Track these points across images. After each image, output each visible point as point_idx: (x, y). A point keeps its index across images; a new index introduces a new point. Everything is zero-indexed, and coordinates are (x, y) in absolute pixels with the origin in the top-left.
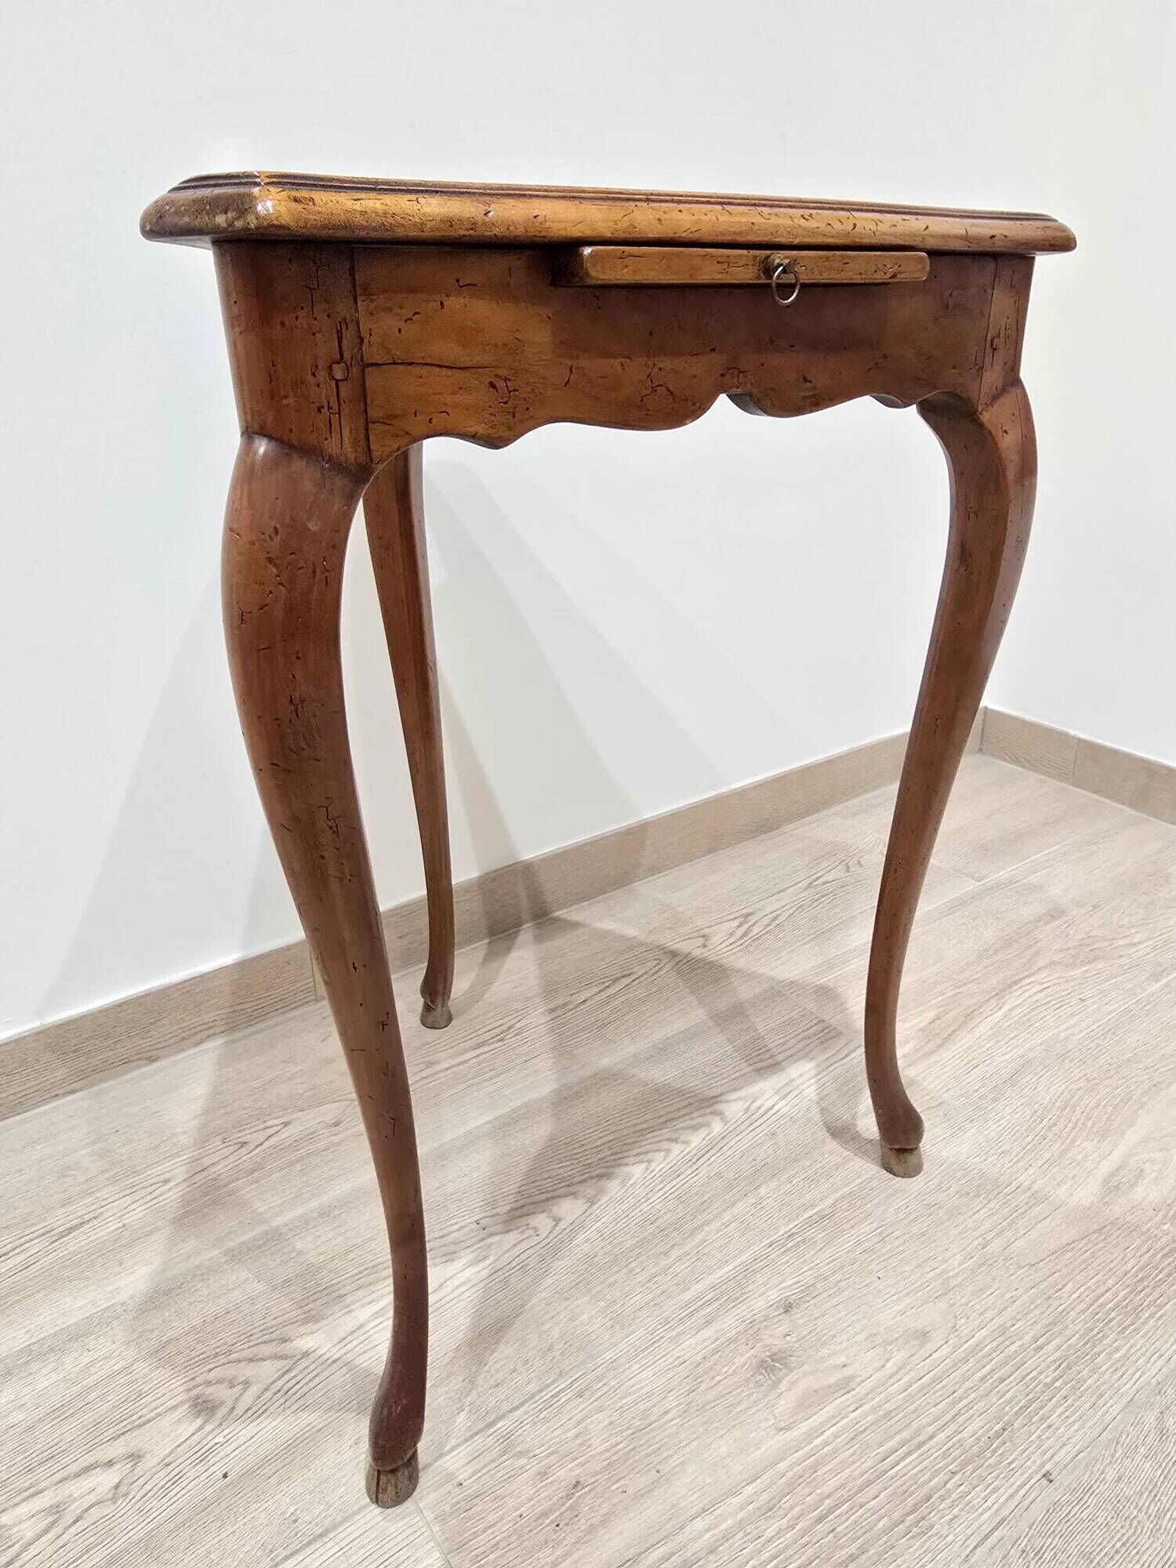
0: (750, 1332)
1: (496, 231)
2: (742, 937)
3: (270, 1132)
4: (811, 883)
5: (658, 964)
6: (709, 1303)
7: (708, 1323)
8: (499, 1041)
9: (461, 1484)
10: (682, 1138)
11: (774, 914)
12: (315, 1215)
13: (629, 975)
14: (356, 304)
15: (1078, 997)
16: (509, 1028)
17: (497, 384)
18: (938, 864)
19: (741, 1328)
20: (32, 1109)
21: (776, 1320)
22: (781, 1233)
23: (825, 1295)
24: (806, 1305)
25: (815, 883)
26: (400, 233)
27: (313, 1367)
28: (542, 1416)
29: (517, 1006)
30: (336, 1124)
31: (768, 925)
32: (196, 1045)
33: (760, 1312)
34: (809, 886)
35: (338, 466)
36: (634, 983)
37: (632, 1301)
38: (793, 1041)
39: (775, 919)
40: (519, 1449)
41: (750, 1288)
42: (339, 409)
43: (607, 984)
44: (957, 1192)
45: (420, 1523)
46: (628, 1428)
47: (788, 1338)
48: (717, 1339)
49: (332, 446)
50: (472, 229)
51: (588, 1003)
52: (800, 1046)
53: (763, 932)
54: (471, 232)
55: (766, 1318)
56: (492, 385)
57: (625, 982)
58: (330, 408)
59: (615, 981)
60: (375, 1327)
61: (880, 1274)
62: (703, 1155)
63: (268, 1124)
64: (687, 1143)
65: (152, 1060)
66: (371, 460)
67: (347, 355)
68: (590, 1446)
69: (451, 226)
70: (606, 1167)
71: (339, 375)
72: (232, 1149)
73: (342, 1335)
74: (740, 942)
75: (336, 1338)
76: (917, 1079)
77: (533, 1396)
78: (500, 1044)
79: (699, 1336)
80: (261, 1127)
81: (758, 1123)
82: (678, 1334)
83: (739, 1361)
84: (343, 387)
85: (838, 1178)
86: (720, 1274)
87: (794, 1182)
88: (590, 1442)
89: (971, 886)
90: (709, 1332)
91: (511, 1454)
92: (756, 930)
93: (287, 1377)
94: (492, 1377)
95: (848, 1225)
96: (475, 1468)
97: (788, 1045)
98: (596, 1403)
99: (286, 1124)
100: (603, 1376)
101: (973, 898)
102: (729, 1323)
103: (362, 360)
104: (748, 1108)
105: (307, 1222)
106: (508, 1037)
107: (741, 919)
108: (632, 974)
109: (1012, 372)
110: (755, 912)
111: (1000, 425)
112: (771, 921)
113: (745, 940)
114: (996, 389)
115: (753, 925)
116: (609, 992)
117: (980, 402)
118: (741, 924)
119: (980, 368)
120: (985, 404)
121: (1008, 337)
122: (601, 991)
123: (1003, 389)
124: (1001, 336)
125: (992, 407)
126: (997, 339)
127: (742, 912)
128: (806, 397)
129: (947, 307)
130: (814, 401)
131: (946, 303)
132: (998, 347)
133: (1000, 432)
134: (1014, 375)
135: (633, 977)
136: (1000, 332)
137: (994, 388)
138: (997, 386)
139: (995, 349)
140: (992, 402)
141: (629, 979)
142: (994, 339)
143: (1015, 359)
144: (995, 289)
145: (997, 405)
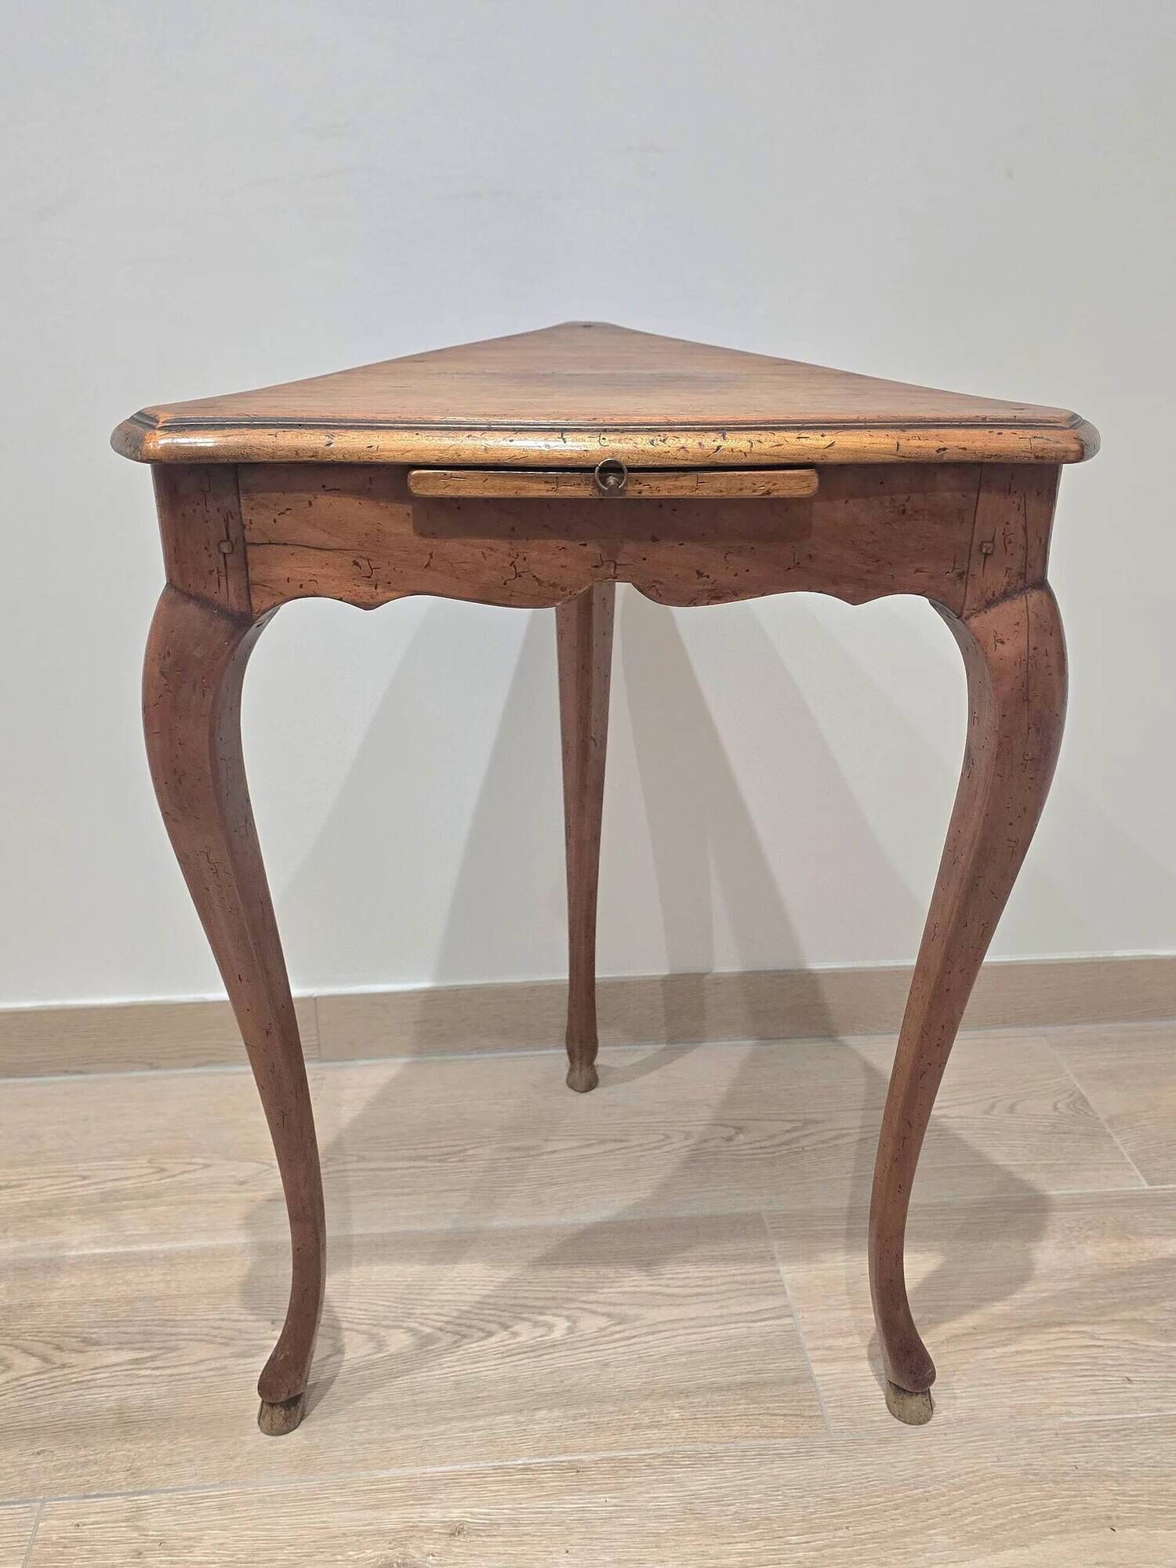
0: (404, 1534)
1: (333, 457)
2: (781, 1144)
3: (189, 1168)
5: (662, 1140)
6: (392, 1490)
7: (376, 1507)
9: (78, 1526)
10: (515, 1329)
11: (844, 1132)
12: (162, 1256)
13: (622, 1141)
14: (239, 501)
15: (1127, 1375)
17: (360, 563)
19: (399, 1527)
20: (44, 1076)
21: (437, 1536)
22: (520, 1462)
23: (500, 1539)
24: (474, 1538)
26: (255, 459)
27: (59, 1379)
28: (178, 1508)
30: (242, 1183)
31: (823, 1142)
33: (429, 1522)
35: (224, 612)
36: (619, 1152)
37: (332, 1454)
38: (719, 1281)
40: (140, 1524)
41: (442, 1496)
42: (226, 573)
43: (591, 1142)
44: (736, 1513)
45: (29, 1537)
46: (232, 1556)
47: (431, 1558)
48: (371, 1524)
49: (220, 598)
50: (313, 456)
51: (556, 1155)
52: (724, 1288)
53: (808, 1148)
54: (313, 459)
55: (428, 1530)
56: (356, 563)
57: (613, 1146)
58: (219, 572)
59: (603, 1142)
60: (127, 1370)
61: (573, 1549)
62: (519, 1354)
63: (194, 1160)
64: (515, 1334)
65: (153, 1067)
66: (252, 610)
67: (233, 537)
68: (191, 1552)
69: (297, 454)
70: (421, 1324)
71: (226, 551)
72: (151, 1170)
73: (98, 1364)
74: (773, 1150)
75: (93, 1365)
76: (817, 1379)
77: (188, 1489)
79: (356, 1515)
80: (187, 1160)
81: (602, 1347)
82: (344, 1503)
83: (369, 1553)
84: (229, 559)
85: (625, 1439)
86: (429, 1470)
87: (578, 1421)
88: (194, 1549)
90: (370, 1514)
91: (130, 1524)
92: (805, 1142)
93: (37, 1377)
94: (171, 1456)
95: (590, 1488)
96: (98, 1519)
97: (714, 1282)
98: (225, 1522)
99: (206, 1166)
100: (251, 1503)
102: (393, 1519)
103: (244, 540)
104: (606, 1328)
105: (151, 1259)
106: (450, 1160)
107: (799, 1124)
108: (629, 1141)
109: (1021, 578)
110: (823, 1121)
111: (993, 634)
112: (830, 1139)
113: (782, 1148)
114: (994, 595)
115: (806, 1135)
116: (588, 1151)
117: (965, 607)
118: (794, 1129)
119: (963, 573)
120: (974, 609)
121: (1010, 542)
122: (579, 1147)
123: (1006, 595)
124: (996, 541)
125: (986, 613)
126: (989, 544)
127: (808, 1117)
128: (703, 591)
129: (904, 512)
130: (713, 594)
131: (902, 508)
132: (992, 552)
133: (992, 641)
134: (1025, 581)
135: (624, 1144)
136: (994, 538)
137: (990, 594)
138: (994, 592)
139: (986, 554)
140: (986, 607)
141: (618, 1145)
142: (985, 544)
143: (1026, 565)
144: (981, 495)
145: (993, 612)
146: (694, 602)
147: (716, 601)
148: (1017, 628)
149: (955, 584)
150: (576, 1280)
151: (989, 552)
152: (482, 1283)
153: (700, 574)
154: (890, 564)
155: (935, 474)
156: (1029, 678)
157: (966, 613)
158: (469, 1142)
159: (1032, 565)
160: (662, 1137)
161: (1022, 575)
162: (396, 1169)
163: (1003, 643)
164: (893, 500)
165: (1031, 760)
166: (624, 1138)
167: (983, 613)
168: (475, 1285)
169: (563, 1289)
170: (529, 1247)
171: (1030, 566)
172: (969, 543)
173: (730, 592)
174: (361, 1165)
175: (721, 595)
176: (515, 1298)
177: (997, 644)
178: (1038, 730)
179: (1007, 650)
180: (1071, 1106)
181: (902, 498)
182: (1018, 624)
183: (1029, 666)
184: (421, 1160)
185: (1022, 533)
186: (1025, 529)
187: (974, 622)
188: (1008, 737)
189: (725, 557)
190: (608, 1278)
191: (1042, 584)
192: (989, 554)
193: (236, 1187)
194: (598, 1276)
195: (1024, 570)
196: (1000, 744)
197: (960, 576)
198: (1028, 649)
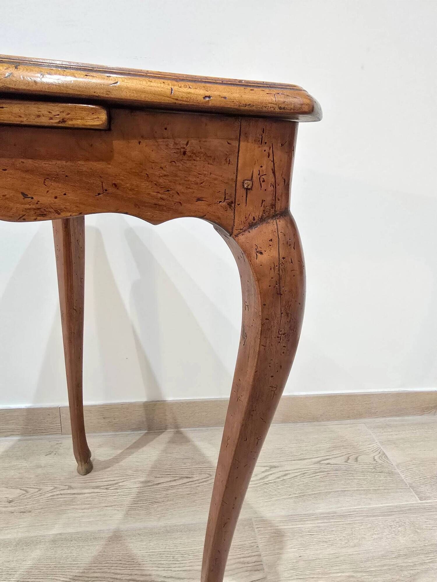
2: (261, 479)
4: (320, 461)
8: (107, 489)
11: (287, 472)
13: (190, 478)
16: (116, 484)
18: (403, 478)
25: (322, 462)
29: (130, 472)
30: (10, 502)
31: (279, 478)
32: (6, 436)
34: (319, 462)
36: (188, 484)
39: (285, 475)
43: (177, 478)
51: (159, 486)
53: (272, 481)
57: (185, 480)
59: (182, 478)
74: (258, 482)
78: (105, 491)
89: (414, 500)
92: (270, 478)
101: (410, 509)
106: (111, 488)
107: (267, 468)
108: (192, 477)
109: (272, 208)
110: (278, 467)
111: (255, 247)
112: (282, 476)
113: (260, 481)
114: (254, 219)
115: (271, 474)
116: (174, 483)
117: (235, 228)
118: (266, 471)
119: (232, 202)
120: (241, 229)
121: (264, 181)
122: (170, 481)
123: (262, 220)
124: (254, 178)
125: (249, 232)
126: (249, 181)
127: (272, 464)
128: (30, 209)
129: (184, 153)
130: (38, 212)
131: (182, 150)
132: (252, 187)
133: (254, 251)
134: (275, 211)
135: (191, 480)
136: (252, 177)
137: (251, 218)
138: (254, 217)
139: (247, 189)
140: (249, 228)
141: (188, 480)
142: (246, 182)
143: (275, 198)
144: (242, 144)
145: (254, 231)
146: (23, 217)
147: (42, 218)
148: (271, 243)
149: (226, 211)
150: (162, 562)
151: (249, 187)
152: (116, 565)
153: (25, 196)
154: (178, 194)
155: (206, 125)
156: (280, 279)
157: (235, 232)
158: (121, 478)
159: (280, 198)
160: (208, 475)
161: (273, 206)
162: (85, 493)
163: (261, 253)
164: (176, 144)
165: (283, 334)
166: (190, 476)
167: (247, 232)
168: (112, 566)
169: (155, 568)
170: (141, 541)
171: (279, 200)
172: (235, 180)
173: (52, 210)
174: (69, 491)
175: (45, 213)
176: (131, 575)
177: (257, 254)
178: (287, 314)
179: (264, 259)
180: (381, 458)
181: (183, 142)
182: (271, 240)
183: (281, 270)
184: (97, 488)
185: (272, 175)
186: (274, 173)
187: (242, 238)
188: (268, 319)
189: (44, 182)
190: (178, 561)
191: (285, 213)
192: (249, 189)
193: (9, 505)
194: (173, 559)
195: (274, 202)
196: (263, 325)
197: (230, 204)
198: (279, 258)
